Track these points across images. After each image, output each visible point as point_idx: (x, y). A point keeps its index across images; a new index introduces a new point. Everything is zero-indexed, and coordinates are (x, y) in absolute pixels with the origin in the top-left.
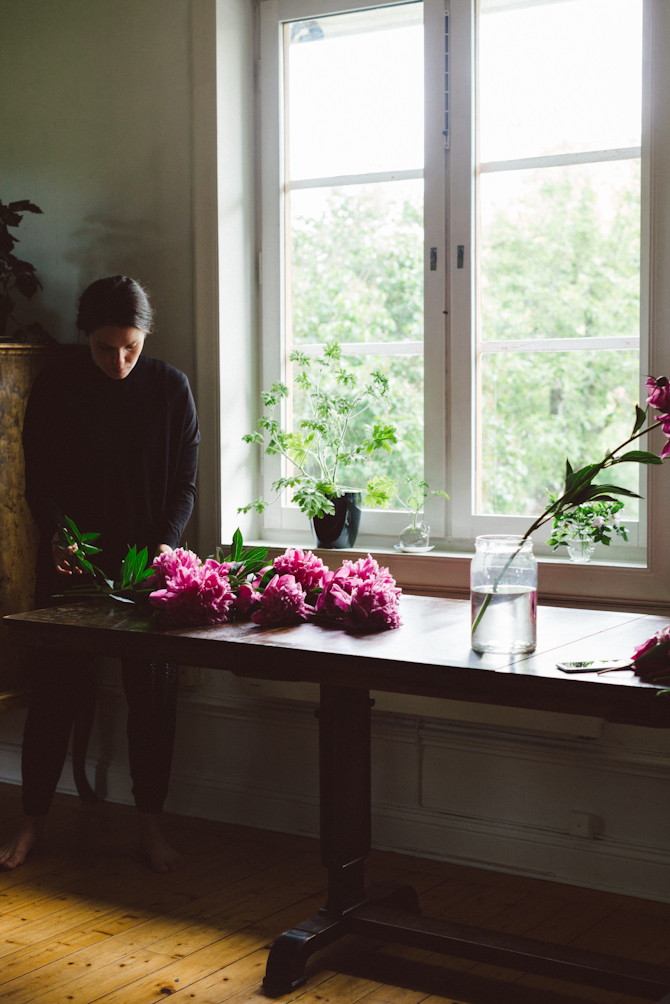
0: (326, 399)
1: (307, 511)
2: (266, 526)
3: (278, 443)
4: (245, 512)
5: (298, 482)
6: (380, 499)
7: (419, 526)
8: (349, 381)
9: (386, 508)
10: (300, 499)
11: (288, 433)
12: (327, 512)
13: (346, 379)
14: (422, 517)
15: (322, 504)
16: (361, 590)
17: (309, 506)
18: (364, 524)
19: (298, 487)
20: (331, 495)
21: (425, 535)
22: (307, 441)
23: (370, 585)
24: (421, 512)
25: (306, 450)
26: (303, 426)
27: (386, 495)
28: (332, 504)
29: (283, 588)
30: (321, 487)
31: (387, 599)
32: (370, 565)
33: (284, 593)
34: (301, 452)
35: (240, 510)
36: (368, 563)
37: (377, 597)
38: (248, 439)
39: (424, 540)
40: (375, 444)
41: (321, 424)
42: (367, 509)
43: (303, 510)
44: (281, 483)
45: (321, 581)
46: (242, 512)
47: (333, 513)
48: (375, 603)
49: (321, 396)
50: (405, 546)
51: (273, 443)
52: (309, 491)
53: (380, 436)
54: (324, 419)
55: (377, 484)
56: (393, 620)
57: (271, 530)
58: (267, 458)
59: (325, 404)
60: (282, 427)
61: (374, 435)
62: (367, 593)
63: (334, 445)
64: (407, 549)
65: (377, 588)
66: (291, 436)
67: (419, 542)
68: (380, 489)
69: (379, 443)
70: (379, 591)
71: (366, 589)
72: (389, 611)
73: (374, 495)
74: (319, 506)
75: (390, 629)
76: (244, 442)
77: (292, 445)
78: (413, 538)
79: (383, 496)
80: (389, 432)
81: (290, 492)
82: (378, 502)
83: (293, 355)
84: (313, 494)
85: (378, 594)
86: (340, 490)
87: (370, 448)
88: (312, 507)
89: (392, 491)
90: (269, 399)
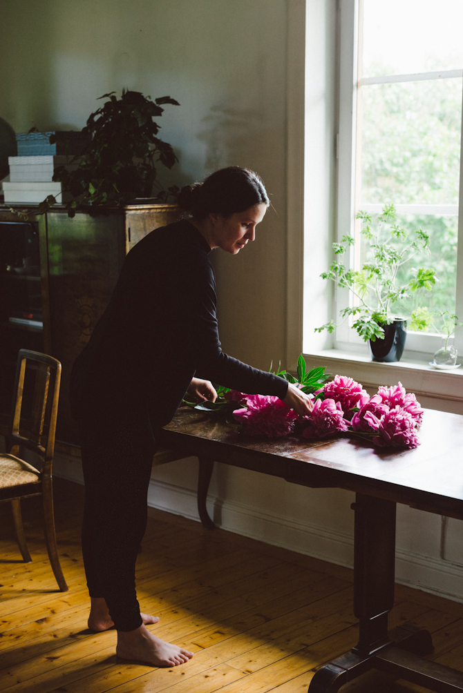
0: (382, 249)
1: (363, 336)
2: (337, 339)
3: (345, 281)
4: (320, 331)
5: (359, 310)
6: (421, 325)
7: (449, 349)
8: (401, 234)
9: (426, 332)
10: (358, 326)
11: (355, 271)
12: (378, 337)
13: (398, 233)
14: (452, 342)
15: (375, 331)
16: (387, 418)
17: (364, 332)
18: (409, 343)
19: (358, 316)
20: (382, 323)
21: (453, 356)
22: (369, 278)
23: (395, 414)
24: (452, 336)
25: (367, 285)
26: (364, 269)
27: (426, 323)
28: (383, 330)
29: (325, 410)
30: (376, 317)
31: (408, 425)
32: (399, 392)
33: (327, 415)
34: (364, 286)
35: (316, 329)
36: (398, 389)
37: (399, 424)
38: (324, 277)
39: (453, 360)
40: (418, 284)
41: (377, 268)
42: (410, 332)
43: (360, 335)
44: (346, 311)
45: (358, 404)
46: (318, 331)
47: (383, 338)
48: (397, 428)
49: (378, 247)
50: (438, 363)
51: (342, 281)
52: (366, 320)
53: (423, 277)
54: (381, 264)
55: (419, 315)
56: (411, 441)
57: (341, 342)
58: (339, 290)
59: (381, 254)
60: (351, 267)
61: (419, 276)
62: (391, 421)
63: (386, 285)
64: (439, 366)
65: (400, 417)
66: (357, 274)
67: (449, 361)
68: (421, 318)
69: (422, 283)
70: (402, 419)
71: (391, 417)
72: (409, 435)
73: (417, 322)
74: (372, 332)
75: (409, 449)
76: (321, 278)
77: (358, 281)
78: (444, 357)
79: (423, 323)
80: (430, 274)
81: (352, 319)
82: (420, 328)
83: (358, 214)
84: (369, 322)
85: (400, 421)
86: (390, 318)
87: (414, 287)
88: (367, 333)
89: (430, 319)
90: (339, 249)
